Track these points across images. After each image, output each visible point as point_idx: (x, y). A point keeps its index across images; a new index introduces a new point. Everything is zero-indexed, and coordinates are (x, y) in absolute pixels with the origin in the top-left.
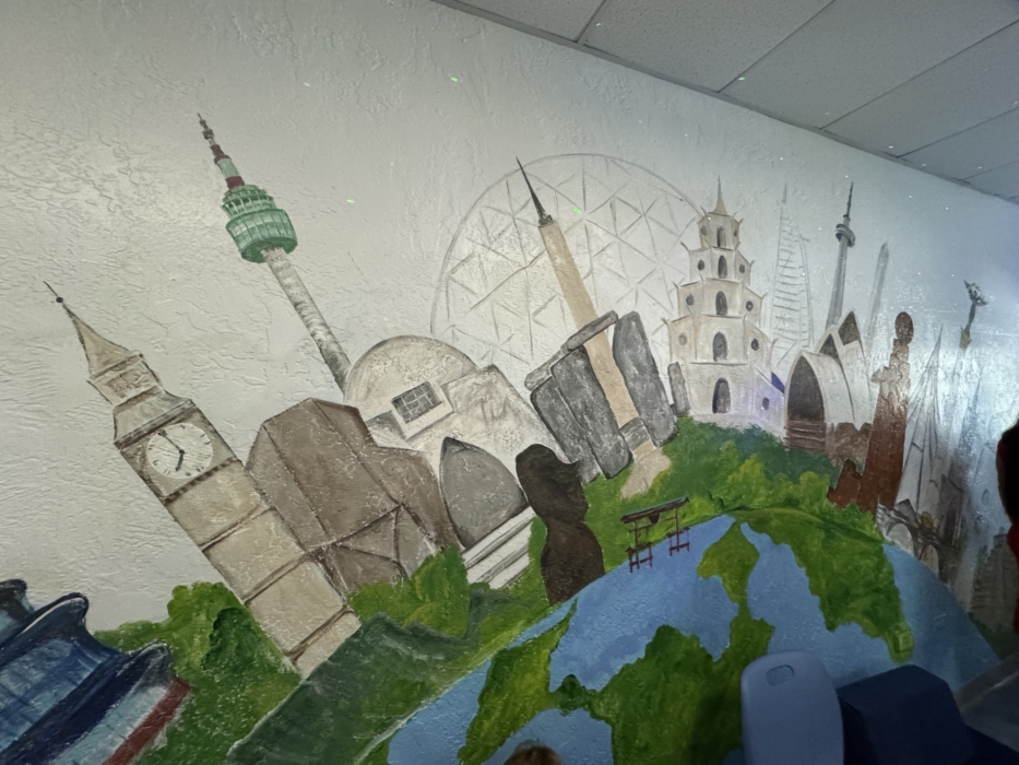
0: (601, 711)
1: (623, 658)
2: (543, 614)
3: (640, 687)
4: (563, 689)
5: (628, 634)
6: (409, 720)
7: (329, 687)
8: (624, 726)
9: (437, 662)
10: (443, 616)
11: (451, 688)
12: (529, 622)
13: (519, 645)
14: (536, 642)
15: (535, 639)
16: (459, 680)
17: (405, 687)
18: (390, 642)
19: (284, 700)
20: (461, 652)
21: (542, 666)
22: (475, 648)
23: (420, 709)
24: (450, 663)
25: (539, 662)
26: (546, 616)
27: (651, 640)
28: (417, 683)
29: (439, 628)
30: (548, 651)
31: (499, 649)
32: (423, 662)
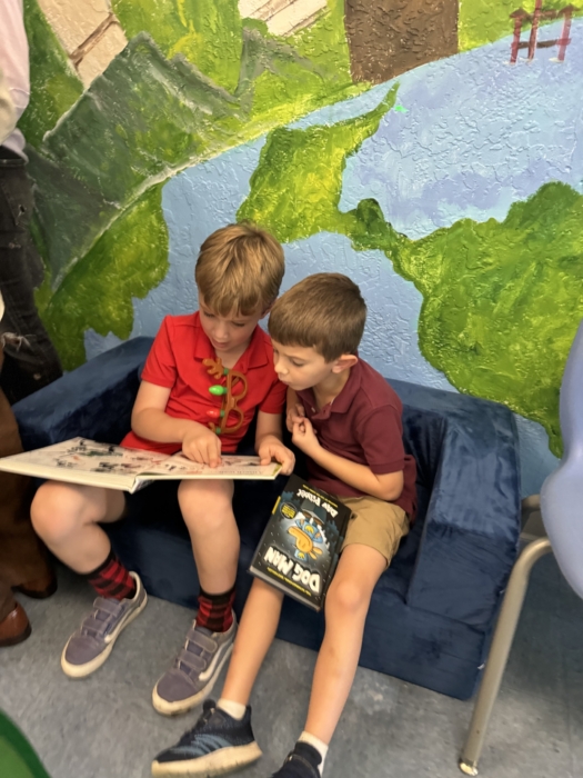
0: (411, 269)
1: (463, 208)
2: (340, 95)
3: (486, 264)
4: (358, 213)
5: (481, 173)
6: (178, 173)
7: (107, 106)
8: (444, 305)
9: (204, 115)
10: (211, 57)
11: (220, 154)
12: (319, 99)
13: (304, 129)
14: (326, 133)
15: (326, 128)
16: (229, 148)
17: (174, 133)
18: (156, 74)
19: (74, 106)
20: (230, 113)
21: (331, 170)
22: (247, 113)
23: (187, 165)
24: (219, 123)
25: (328, 163)
26: (345, 97)
27: (525, 199)
28: (184, 134)
29: (206, 72)
30: (343, 152)
31: (276, 125)
32: (190, 110)
